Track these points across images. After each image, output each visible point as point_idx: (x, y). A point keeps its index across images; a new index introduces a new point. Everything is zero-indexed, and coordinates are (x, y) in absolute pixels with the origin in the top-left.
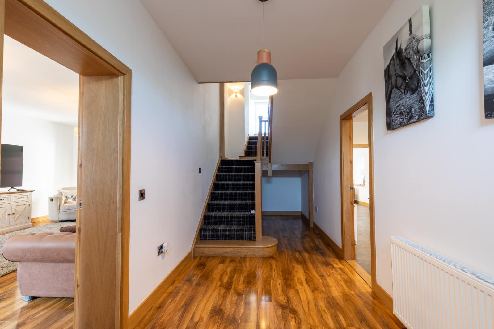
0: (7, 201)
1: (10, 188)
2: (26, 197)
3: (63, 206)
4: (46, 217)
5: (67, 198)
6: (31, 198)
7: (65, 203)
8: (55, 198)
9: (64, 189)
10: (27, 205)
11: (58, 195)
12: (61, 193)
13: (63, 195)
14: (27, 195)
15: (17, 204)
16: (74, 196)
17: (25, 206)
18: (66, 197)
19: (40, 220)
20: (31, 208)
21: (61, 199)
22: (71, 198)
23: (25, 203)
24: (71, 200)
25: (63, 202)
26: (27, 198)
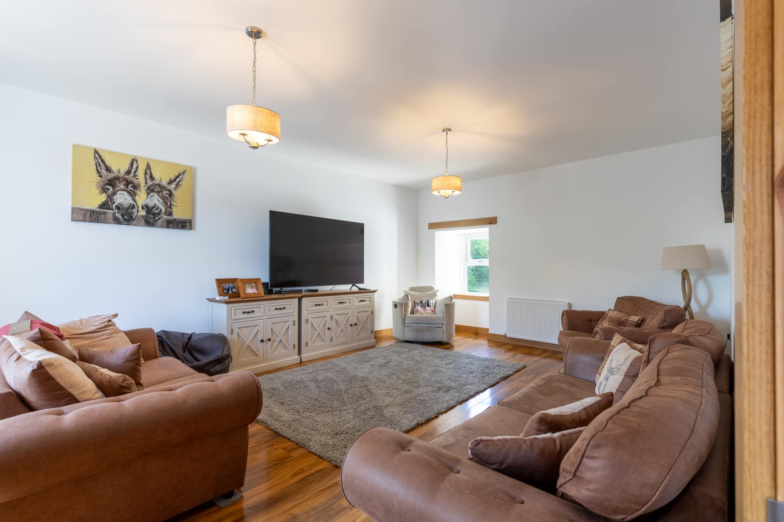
0: (348, 305)
1: (352, 285)
2: (368, 299)
3: (408, 316)
4: (391, 330)
5: (415, 304)
6: (374, 302)
7: (412, 313)
8: (399, 303)
9: (412, 289)
10: (370, 312)
11: (403, 298)
12: (406, 296)
13: (409, 299)
14: (370, 298)
15: (359, 310)
16: (424, 302)
17: (367, 314)
18: (414, 302)
19: (384, 334)
20: (374, 317)
21: (406, 305)
22: (420, 304)
23: (367, 309)
24: (419, 308)
25: (409, 310)
26: (370, 301)
